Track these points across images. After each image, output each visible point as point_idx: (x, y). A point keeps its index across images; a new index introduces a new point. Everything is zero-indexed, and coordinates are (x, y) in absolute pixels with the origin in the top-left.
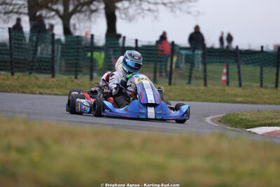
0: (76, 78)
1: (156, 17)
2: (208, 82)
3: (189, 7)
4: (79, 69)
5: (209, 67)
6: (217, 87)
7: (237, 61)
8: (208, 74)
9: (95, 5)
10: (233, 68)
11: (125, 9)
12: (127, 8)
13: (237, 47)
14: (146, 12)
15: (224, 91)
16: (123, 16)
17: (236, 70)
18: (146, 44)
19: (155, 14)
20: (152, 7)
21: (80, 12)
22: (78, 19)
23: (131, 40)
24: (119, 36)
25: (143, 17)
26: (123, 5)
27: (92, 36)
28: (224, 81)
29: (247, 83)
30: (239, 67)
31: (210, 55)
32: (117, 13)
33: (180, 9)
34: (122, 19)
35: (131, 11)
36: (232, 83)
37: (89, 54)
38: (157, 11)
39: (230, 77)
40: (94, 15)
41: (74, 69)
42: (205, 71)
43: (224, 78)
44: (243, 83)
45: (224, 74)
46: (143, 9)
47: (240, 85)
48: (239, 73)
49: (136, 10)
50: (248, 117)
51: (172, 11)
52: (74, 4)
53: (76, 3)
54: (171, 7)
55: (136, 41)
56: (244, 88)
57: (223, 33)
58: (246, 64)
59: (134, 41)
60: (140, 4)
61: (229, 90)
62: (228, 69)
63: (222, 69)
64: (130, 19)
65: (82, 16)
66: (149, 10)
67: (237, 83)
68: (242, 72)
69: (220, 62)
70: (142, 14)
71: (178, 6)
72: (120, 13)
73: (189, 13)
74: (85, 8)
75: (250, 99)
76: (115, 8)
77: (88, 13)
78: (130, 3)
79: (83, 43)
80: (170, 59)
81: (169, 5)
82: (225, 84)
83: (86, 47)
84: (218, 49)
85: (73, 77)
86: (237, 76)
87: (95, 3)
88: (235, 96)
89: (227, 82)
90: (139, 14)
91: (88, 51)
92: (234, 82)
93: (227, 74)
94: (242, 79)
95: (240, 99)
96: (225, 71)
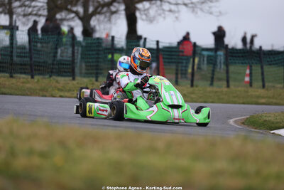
0: (97, 80)
1: (177, 18)
2: (231, 83)
3: (210, 7)
4: (99, 71)
5: (232, 68)
6: (240, 89)
7: (260, 61)
8: (231, 75)
9: (115, 7)
10: (257, 69)
11: (145, 10)
12: (148, 9)
13: (261, 47)
14: (167, 13)
15: (247, 92)
16: (144, 17)
17: (260, 71)
18: (167, 45)
19: (177, 15)
20: (173, 7)
21: (100, 13)
22: (98, 20)
23: (152, 41)
24: (140, 37)
25: (164, 18)
26: (144, 6)
27: (113, 37)
28: (247, 82)
29: (270, 84)
30: (262, 68)
31: (232, 56)
32: (138, 14)
33: (202, 10)
34: (143, 20)
35: (152, 12)
36: (255, 84)
37: (110, 56)
38: (179, 12)
39: (253, 78)
40: (114, 16)
41: (95, 71)
42: (227, 72)
43: (247, 79)
44: (266, 84)
45: (247, 75)
46: (163, 10)
47: (264, 86)
48: (263, 74)
49: (156, 11)
50: (272, 119)
51: (193, 11)
52: (93, 5)
53: (96, 4)
54: (193, 7)
55: (158, 42)
56: (267, 89)
57: (245, 34)
58: (270, 65)
59: (155, 43)
60: (161, 5)
61: (252, 91)
62: (251, 70)
63: (246, 70)
64: (151, 20)
65: (102, 17)
66: (170, 11)
67: (261, 84)
68: (265, 73)
69: (242, 63)
70: (163, 15)
71: (199, 6)
72: (141, 14)
73: (211, 13)
74: (105, 9)
75: (274, 101)
76: (136, 9)
77: (108, 14)
78: (150, 4)
79: (104, 45)
80: (192, 60)
81: (190, 5)
82: (248, 85)
83: (107, 49)
84: (240, 50)
85: (94, 79)
86: (260, 77)
87: (115, 4)
88: (258, 97)
89: (251, 84)
90: (160, 15)
91: (109, 53)
92: (258, 84)
93: (251, 75)
94: (266, 80)
95: (263, 101)
96: (248, 72)
